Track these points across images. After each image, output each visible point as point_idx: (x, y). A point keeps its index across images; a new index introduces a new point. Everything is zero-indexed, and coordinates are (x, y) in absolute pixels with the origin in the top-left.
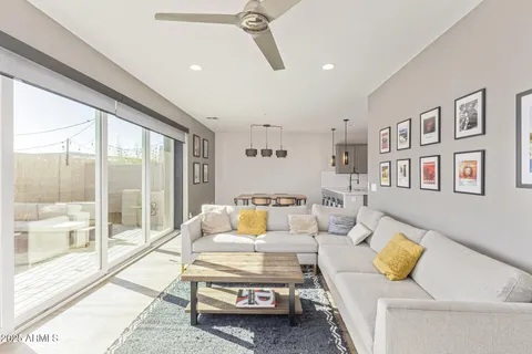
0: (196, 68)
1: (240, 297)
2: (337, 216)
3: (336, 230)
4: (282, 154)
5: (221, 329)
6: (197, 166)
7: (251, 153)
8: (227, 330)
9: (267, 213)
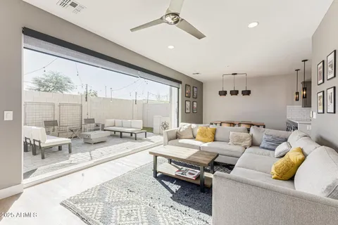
0: (171, 47)
1: (180, 170)
2: (268, 135)
3: (266, 146)
4: (247, 93)
5: (165, 182)
6: (188, 103)
7: (223, 93)
8: (167, 183)
9: (215, 130)
